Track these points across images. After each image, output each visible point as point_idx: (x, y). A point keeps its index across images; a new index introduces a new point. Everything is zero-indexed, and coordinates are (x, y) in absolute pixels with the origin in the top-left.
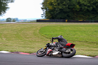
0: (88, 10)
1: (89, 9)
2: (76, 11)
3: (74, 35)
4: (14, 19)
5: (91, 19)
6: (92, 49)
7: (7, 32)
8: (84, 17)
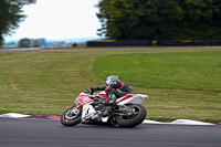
0: (202, 17)
1: (204, 14)
2: (177, 20)
3: (172, 75)
4: (36, 41)
5: (211, 37)
6: (213, 105)
7: (20, 71)
8: (194, 33)
